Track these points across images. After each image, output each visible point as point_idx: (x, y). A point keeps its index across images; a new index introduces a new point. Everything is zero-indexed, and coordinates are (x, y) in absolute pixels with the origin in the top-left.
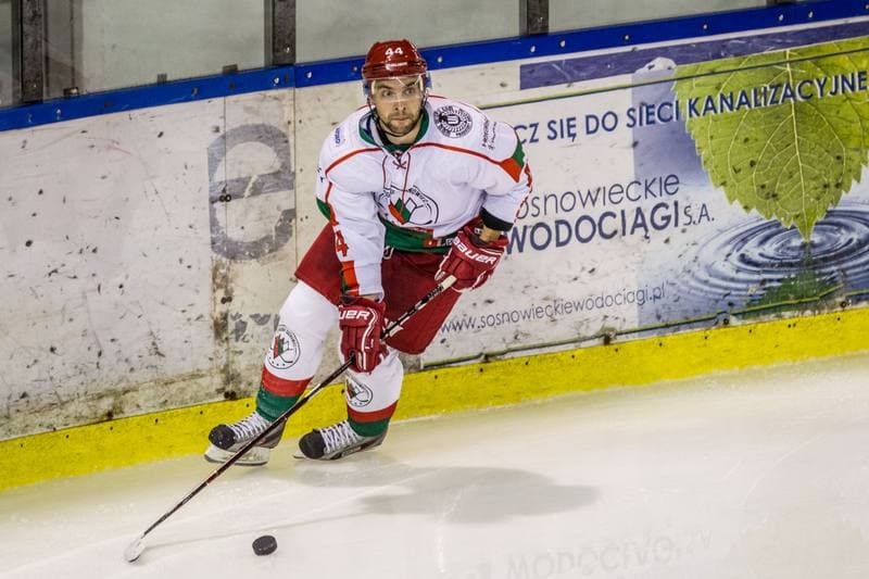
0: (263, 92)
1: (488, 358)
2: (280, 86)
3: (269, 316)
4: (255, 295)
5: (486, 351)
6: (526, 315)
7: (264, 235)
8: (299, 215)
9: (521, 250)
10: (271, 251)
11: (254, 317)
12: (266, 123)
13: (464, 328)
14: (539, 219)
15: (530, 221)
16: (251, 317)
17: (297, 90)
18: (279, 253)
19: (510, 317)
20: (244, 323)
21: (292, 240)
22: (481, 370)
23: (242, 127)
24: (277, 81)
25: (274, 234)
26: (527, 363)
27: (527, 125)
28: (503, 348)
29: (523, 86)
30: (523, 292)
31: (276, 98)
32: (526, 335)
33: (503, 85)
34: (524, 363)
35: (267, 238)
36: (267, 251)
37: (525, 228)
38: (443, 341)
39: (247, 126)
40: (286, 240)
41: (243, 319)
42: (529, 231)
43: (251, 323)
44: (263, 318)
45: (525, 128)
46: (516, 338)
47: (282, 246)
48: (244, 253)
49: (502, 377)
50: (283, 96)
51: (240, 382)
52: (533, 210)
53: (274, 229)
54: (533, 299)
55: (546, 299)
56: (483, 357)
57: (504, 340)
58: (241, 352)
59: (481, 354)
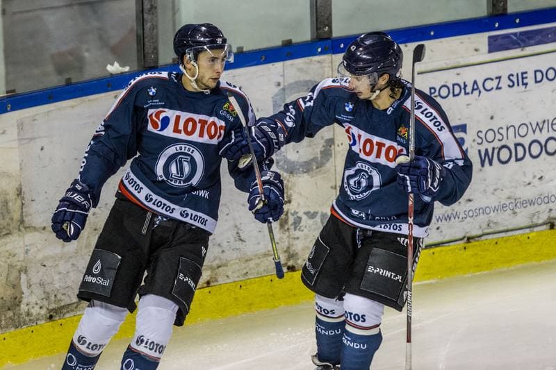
0: (310, 58)
1: (469, 239)
2: (322, 53)
3: (317, 213)
4: (307, 198)
5: (468, 235)
6: (496, 210)
7: (312, 157)
8: (337, 142)
9: (491, 164)
10: (317, 168)
11: (307, 213)
12: (312, 79)
13: (452, 218)
14: (503, 143)
15: (497, 144)
16: (305, 213)
17: (334, 56)
18: (323, 169)
19: (483, 211)
20: (300, 218)
21: (332, 160)
22: (465, 248)
23: (296, 82)
24: (319, 50)
25: (319, 156)
26: (496, 243)
27: (493, 77)
28: (480, 233)
29: (490, 51)
30: (493, 194)
31: (319, 62)
32: (496, 223)
33: (476, 50)
34: (494, 243)
35: (314, 159)
36: (315, 168)
37: (494, 149)
38: (438, 229)
39: (300, 81)
40: (328, 160)
41: (299, 215)
42: (496, 151)
43: (304, 218)
44: (313, 215)
45: (492, 79)
46: (489, 225)
47: (325, 163)
48: (298, 169)
49: (480, 253)
50: (324, 60)
51: (298, 259)
52: (499, 137)
53: (319, 153)
54: (500, 198)
55: (509, 198)
56: (466, 239)
57: (480, 227)
58: (298, 238)
59: (464, 237)
